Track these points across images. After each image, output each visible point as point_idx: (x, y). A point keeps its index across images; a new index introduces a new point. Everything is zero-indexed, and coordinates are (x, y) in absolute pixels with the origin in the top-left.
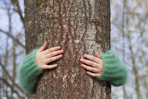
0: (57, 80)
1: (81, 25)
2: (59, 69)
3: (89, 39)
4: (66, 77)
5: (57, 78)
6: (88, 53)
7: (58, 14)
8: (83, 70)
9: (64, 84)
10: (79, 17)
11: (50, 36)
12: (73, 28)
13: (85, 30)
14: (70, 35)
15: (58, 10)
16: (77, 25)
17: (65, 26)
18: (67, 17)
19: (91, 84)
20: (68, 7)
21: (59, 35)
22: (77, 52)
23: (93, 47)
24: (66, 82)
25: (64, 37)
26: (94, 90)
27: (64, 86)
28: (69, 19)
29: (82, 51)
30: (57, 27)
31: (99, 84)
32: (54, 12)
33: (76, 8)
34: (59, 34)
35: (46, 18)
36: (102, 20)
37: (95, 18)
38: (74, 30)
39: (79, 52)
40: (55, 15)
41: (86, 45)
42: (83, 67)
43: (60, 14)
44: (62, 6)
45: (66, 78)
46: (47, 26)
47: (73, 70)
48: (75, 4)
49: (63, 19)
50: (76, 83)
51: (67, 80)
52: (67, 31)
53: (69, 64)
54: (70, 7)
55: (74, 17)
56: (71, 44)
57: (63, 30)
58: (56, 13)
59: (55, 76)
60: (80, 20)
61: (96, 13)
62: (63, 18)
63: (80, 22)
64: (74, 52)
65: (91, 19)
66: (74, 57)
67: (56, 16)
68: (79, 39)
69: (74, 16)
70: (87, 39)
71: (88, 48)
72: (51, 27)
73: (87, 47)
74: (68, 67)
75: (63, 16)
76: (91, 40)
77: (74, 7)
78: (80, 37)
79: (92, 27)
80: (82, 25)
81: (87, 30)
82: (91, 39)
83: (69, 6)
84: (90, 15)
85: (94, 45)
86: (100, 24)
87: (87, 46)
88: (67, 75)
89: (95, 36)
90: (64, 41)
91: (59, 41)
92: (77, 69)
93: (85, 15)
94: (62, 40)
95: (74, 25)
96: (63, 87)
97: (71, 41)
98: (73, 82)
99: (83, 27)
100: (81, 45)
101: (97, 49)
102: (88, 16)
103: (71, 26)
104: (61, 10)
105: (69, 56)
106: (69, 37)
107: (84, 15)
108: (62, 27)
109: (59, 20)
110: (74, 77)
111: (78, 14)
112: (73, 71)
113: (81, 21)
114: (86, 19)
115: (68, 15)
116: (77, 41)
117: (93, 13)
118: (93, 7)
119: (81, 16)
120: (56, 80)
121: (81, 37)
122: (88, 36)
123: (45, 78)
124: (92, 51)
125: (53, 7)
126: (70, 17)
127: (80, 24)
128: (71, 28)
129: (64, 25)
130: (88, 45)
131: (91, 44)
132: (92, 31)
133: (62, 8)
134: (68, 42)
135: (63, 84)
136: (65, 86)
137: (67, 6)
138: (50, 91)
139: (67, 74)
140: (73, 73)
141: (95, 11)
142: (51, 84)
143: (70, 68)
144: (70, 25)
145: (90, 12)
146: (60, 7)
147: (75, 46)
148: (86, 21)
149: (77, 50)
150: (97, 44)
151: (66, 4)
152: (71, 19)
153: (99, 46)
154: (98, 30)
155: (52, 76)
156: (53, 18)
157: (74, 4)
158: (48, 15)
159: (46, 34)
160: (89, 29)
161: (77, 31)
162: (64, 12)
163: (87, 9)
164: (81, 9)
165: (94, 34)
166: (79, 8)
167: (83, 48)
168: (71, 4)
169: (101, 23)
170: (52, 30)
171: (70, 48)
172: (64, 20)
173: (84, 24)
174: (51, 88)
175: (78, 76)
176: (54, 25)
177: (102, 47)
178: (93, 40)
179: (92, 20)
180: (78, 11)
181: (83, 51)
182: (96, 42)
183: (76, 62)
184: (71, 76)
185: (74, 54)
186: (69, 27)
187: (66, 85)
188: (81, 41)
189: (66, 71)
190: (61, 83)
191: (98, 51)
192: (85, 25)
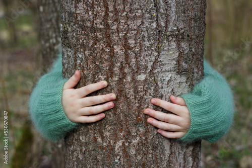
0: (104, 149)
1: (148, 45)
2: (108, 129)
3: (163, 70)
4: (121, 144)
5: (104, 144)
6: (161, 97)
7: (103, 23)
8: (153, 129)
9: (118, 157)
10: (145, 29)
11: (89, 64)
12: (134, 52)
13: (156, 54)
14: (128, 66)
15: (103, 14)
16: (141, 46)
17: (117, 49)
18: (122, 31)
19: (166, 150)
20: (124, 11)
21: (105, 66)
22: (142, 98)
23: (172, 83)
24: (121, 154)
25: (116, 70)
26: (171, 159)
27: (117, 161)
28: (126, 34)
29: (150, 95)
30: (103, 49)
31: (180, 147)
32: (95, 16)
33: (140, 11)
34: (106, 64)
35: (78, 24)
36: (190, 28)
37: (176, 28)
38: (136, 55)
39: (145, 97)
40: (96, 24)
41: (158, 83)
42: (151, 124)
43: (107, 24)
44: (111, 8)
45: (120, 147)
46: (81, 41)
47: (134, 131)
48: (137, 4)
49: (114, 35)
50: (139, 154)
51: (123, 150)
52: (122, 59)
53: (126, 121)
54: (127, 9)
55: (135, 30)
56: (130, 83)
57: (114, 56)
58: (98, 20)
59: (99, 140)
60: (147, 34)
61: (179, 17)
62: (113, 33)
63: (146, 40)
64: (135, 98)
65: (169, 30)
66: (135, 108)
67: (98, 25)
68: (145, 73)
69: (135, 27)
70: (159, 70)
71: (162, 88)
72: (90, 45)
73: (160, 85)
74: (124, 127)
75: (113, 28)
76: (168, 71)
77: (136, 9)
78: (146, 68)
79: (170, 46)
80: (152, 45)
81: (161, 54)
82: (167, 69)
83: (124, 7)
84: (167, 22)
85: (173, 79)
86: (186, 37)
87: (161, 83)
88: (124, 140)
89: (175, 63)
90: (116, 79)
91: (106, 77)
92: (141, 130)
93: (157, 23)
94: (112, 76)
95: (135, 46)
96: (117, 163)
97: (129, 78)
98: (134, 152)
99: (153, 48)
100: (148, 84)
101: (178, 86)
102: (163, 24)
103: (130, 49)
104: (108, 15)
105: (125, 107)
106: (126, 71)
107: (154, 25)
108: (112, 50)
109: (104, 36)
110: (135, 145)
111: (143, 23)
112: (133, 134)
113: (149, 37)
114: (159, 31)
115: (124, 26)
116: (142, 77)
117: (173, 16)
118: (174, 5)
119: (149, 26)
120: (102, 148)
121: (150, 68)
122: (161, 65)
123: (81, 139)
124: (170, 91)
125: (92, 7)
126: (128, 30)
127: (147, 43)
128: (129, 52)
129: (115, 47)
130: (162, 81)
131: (167, 79)
132: (171, 52)
133: (111, 12)
134: (125, 81)
135: (115, 157)
136: (119, 160)
137: (121, 7)
138: (92, 165)
139: (122, 139)
140: (135, 137)
141: (176, 12)
142: (93, 152)
143: (127, 128)
144: (127, 47)
145: (168, 16)
146: (107, 8)
147: (137, 86)
148: (159, 35)
149: (141, 94)
150: (179, 76)
151: (119, 5)
152: (128, 35)
153: (184, 79)
154: (181, 50)
155: (95, 140)
156: (93, 29)
157: (135, 3)
158: (83, 21)
159: (80, 56)
160: (164, 51)
161: (142, 58)
162: (116, 20)
163: (162, 11)
164: (149, 13)
165: (174, 59)
166: (145, 12)
167: (153, 88)
168: (129, 4)
169: (188, 36)
170: (91, 53)
171: (127, 91)
172: (115, 37)
173: (154, 43)
174: (93, 160)
175: (143, 141)
176: (96, 44)
177: (187, 79)
178: (171, 71)
179: (170, 32)
180: (142, 16)
181: (152, 94)
182: (177, 72)
183: (139, 116)
184: (130, 143)
185: (136, 103)
186: (126, 51)
187: (122, 159)
188: (150, 75)
189: (122, 134)
190: (113, 154)
191: (180, 89)
192: (156, 44)
